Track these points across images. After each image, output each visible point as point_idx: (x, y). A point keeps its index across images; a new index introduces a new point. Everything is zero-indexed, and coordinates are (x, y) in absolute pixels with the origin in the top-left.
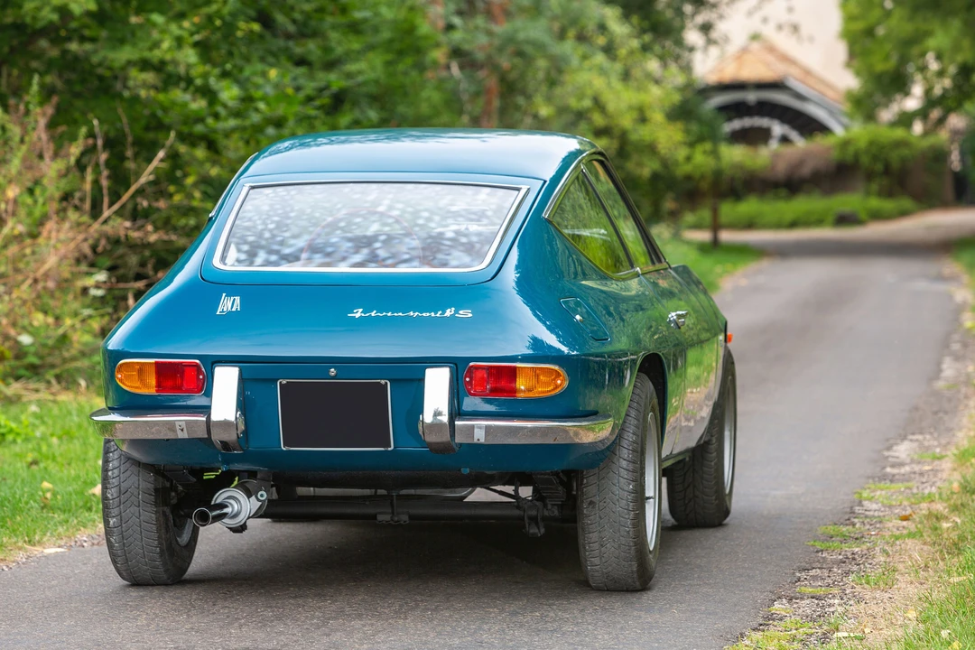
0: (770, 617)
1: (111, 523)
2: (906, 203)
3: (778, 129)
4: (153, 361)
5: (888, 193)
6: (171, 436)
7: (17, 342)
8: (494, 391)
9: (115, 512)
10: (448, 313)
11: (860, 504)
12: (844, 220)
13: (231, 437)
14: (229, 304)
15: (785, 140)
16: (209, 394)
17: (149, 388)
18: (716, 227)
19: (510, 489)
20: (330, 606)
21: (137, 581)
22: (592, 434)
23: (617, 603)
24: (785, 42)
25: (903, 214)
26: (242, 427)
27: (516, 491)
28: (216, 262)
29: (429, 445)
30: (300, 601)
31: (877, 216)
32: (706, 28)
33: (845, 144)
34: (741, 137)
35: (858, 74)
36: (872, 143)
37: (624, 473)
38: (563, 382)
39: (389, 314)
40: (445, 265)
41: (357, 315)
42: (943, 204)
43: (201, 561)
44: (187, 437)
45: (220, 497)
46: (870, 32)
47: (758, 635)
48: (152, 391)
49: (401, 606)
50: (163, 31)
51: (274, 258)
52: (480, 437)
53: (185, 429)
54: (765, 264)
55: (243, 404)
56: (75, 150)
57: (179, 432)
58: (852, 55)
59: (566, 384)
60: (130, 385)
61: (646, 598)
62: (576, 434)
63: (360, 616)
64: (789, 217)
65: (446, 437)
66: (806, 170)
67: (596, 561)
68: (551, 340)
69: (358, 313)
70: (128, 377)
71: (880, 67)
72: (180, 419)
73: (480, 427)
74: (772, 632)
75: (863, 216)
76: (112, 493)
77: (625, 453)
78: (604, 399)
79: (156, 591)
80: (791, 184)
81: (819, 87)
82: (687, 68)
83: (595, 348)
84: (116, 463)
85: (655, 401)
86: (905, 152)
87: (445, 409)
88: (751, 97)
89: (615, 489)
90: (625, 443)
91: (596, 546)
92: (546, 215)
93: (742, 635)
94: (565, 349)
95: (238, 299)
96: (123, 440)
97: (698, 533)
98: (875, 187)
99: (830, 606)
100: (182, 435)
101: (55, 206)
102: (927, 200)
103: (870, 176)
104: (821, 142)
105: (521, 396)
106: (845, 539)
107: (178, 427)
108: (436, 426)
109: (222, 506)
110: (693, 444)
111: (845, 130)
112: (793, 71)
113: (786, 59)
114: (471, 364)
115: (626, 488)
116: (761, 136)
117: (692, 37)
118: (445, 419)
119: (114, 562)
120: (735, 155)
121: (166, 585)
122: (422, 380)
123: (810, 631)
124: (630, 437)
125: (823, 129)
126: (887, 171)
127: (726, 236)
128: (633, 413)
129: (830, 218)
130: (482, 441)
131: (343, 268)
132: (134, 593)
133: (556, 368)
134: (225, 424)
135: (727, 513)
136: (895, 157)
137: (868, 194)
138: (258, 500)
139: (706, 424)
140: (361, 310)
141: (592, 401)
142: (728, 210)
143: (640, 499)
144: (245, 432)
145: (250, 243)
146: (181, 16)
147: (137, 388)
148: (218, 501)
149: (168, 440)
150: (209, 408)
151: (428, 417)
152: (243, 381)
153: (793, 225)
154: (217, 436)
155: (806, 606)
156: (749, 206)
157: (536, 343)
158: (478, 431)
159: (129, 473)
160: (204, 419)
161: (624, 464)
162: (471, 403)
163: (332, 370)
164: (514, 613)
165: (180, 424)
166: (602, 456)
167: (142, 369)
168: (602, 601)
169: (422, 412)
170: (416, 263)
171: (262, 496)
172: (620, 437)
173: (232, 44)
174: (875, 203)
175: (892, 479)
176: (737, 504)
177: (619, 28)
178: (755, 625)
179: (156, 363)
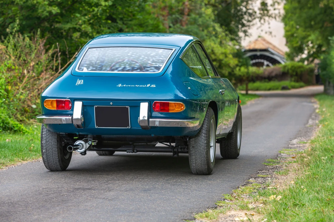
0: (248, 183)
1: (43, 151)
2: (302, 84)
3: (266, 63)
4: (55, 99)
5: (297, 81)
6: (61, 123)
7: (32, 107)
8: (161, 110)
9: (45, 148)
10: (148, 86)
11: (280, 154)
12: (284, 88)
13: (79, 123)
14: (80, 82)
15: (268, 66)
16: (73, 110)
17: (54, 107)
18: (247, 90)
19: (168, 144)
20: (110, 177)
21: (52, 169)
22: (194, 124)
23: (200, 178)
24: (268, 37)
25: (301, 87)
26: (83, 120)
27: (170, 144)
28: (77, 70)
29: (141, 127)
30: (101, 176)
31: (294, 87)
32: (245, 32)
33: (285, 67)
34: (255, 65)
35: (289, 47)
36: (292, 67)
37: (203, 137)
38: (183, 108)
39: (130, 86)
40: (147, 71)
41: (120, 86)
42: (313, 84)
43: (71, 165)
44: (65, 123)
45: (77, 143)
46: (292, 35)
47: (244, 187)
48: (55, 109)
49: (132, 178)
50: (80, 19)
51: (94, 68)
52: (157, 124)
53: (65, 121)
54: (261, 99)
55: (84, 113)
56: (51, 52)
57: (63, 122)
58: (287, 42)
59: (184, 109)
60: (49, 107)
61: (210, 177)
62: (188, 124)
63: (119, 180)
64: (268, 87)
65: (147, 124)
66: (273, 74)
67: (194, 165)
68: (181, 95)
69: (120, 85)
70: (48, 105)
71: (295, 45)
72: (64, 118)
73: (157, 121)
74: (248, 186)
75: (290, 87)
76: (44, 142)
77: (204, 131)
78: (197, 115)
79: (57, 173)
80: (269, 78)
81: (278, 51)
82: (239, 44)
83: (195, 98)
84: (45, 133)
85: (214, 116)
86: (302, 69)
87: (146, 115)
88: (258, 53)
89: (200, 142)
90: (204, 128)
91: (194, 160)
92: (180, 57)
93: (238, 187)
94: (185, 98)
95: (82, 81)
96: (47, 124)
97: (229, 160)
98: (293, 79)
99: (267, 180)
100: (64, 123)
101: (45, 68)
102: (308, 83)
103: (292, 76)
104: (278, 66)
105: (170, 112)
106: (274, 163)
107: (63, 120)
108: (143, 121)
109: (77, 145)
110: (227, 131)
111: (284, 63)
112: (270, 46)
113: (268, 43)
114: (155, 101)
115: (204, 142)
116: (262, 64)
117: (241, 34)
118: (146, 118)
119: (45, 164)
120: (253, 69)
121: (61, 171)
122: (139, 106)
123: (260, 187)
124: (205, 126)
125: (279, 63)
126: (297, 75)
127: (250, 92)
128: (206, 119)
129: (280, 88)
130: (158, 125)
131: (116, 72)
132: (50, 173)
133: (182, 103)
134: (77, 119)
135: (238, 155)
136: (299, 71)
137: (291, 81)
138: (89, 144)
139: (231, 128)
140: (121, 84)
141: (192, 115)
142: (251, 85)
143: (208, 147)
144: (84, 122)
145: (87, 64)
146: (85, 15)
147: (50, 108)
148: (77, 144)
149: (60, 124)
150: (73, 114)
151: (141, 118)
152: (84, 106)
153: (269, 90)
154: (75, 123)
155: (260, 180)
156: (257, 84)
157: (176, 96)
158: (157, 122)
159: (49, 136)
160: (70, 118)
161: (203, 135)
162: (155, 114)
163: (111, 103)
164: (168, 180)
165: (64, 119)
166: (196, 134)
167: (52, 102)
168: (196, 177)
169: (139, 116)
170: (139, 70)
171: (90, 143)
172: (202, 126)
173: (100, 24)
174: (293, 84)
175: (291, 148)
176: (243, 151)
177: (219, 29)
178: (243, 184)
179: (56, 100)
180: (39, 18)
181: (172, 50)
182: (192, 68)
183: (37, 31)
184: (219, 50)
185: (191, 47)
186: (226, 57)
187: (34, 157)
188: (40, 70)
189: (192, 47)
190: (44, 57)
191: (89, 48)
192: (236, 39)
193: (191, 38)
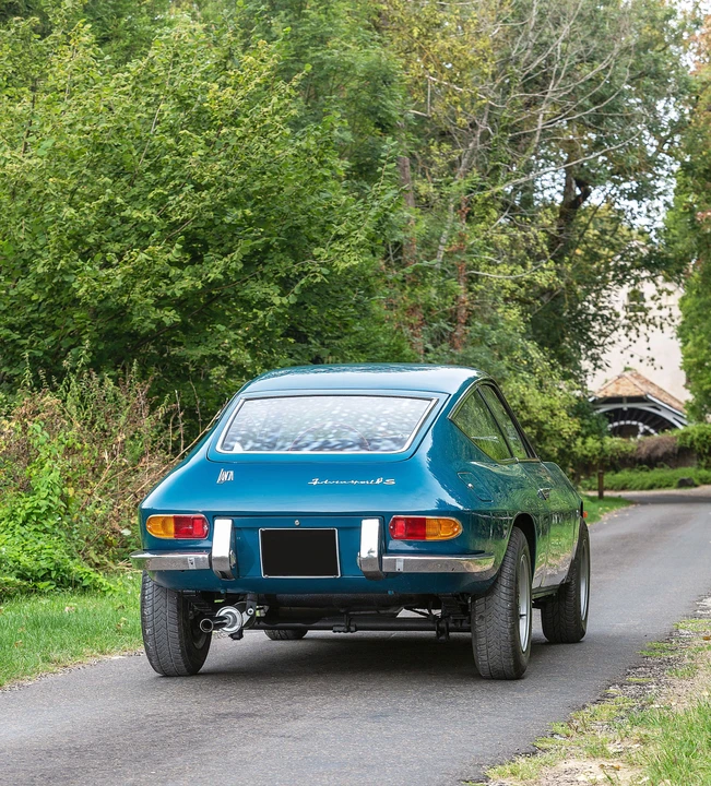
0: (606, 696)
1: (147, 632)
3: (642, 427)
4: (172, 515)
6: (185, 568)
7: (121, 534)
8: (410, 535)
9: (150, 624)
10: (378, 482)
11: (677, 630)
12: (683, 484)
13: (226, 568)
14: (225, 476)
15: (646, 433)
16: (211, 539)
17: (168, 533)
18: (601, 489)
19: (426, 611)
20: (296, 688)
21: (167, 673)
22: (482, 566)
23: (498, 686)
24: (645, 370)
26: (234, 561)
27: (430, 611)
28: (218, 448)
29: (365, 573)
30: (276, 685)
31: (706, 481)
32: (594, 359)
33: (685, 435)
34: (615, 432)
35: (692, 392)
36: (701, 435)
37: (503, 595)
38: (459, 530)
39: (337, 482)
40: (377, 448)
43: (211, 661)
44: (195, 568)
45: (223, 612)
46: (700, 365)
47: (596, 706)
48: (172, 537)
49: (346, 688)
50: (225, 337)
51: (258, 445)
52: (400, 567)
53: (194, 563)
54: (631, 507)
55: (236, 546)
56: (161, 411)
57: (190, 565)
58: (688, 380)
59: (460, 532)
60: (158, 532)
61: (519, 684)
62: (468, 566)
63: (316, 694)
64: (649, 482)
65: (377, 568)
66: (660, 453)
67: (485, 658)
68: (452, 502)
69: (315, 482)
70: (155, 527)
72: (191, 556)
73: (400, 560)
74: (606, 705)
75: (696, 481)
76: (148, 611)
77: (505, 582)
78: (489, 545)
79: (178, 680)
80: (651, 461)
81: (670, 401)
82: (583, 385)
83: (484, 507)
84: (150, 590)
85: (527, 547)
87: (375, 547)
88: (625, 407)
89: (497, 607)
90: (504, 575)
91: (484, 647)
92: (449, 417)
93: (584, 707)
94: (461, 507)
95: (232, 472)
96: (154, 572)
97: (562, 646)
98: (703, 463)
99: (649, 689)
100: (191, 567)
103: (700, 456)
104: (669, 434)
105: (429, 539)
106: (664, 650)
107: (189, 562)
108: (369, 560)
109: (223, 618)
110: (558, 581)
111: (687, 427)
112: (652, 390)
113: (647, 382)
114: (394, 516)
115: (505, 606)
116: (634, 431)
117: (586, 364)
118: (375, 555)
119: (150, 660)
120: (614, 442)
121: (187, 676)
122: (359, 528)
123: (632, 704)
124: (508, 570)
125: (672, 426)
127: (606, 493)
128: (510, 554)
129: (675, 483)
130: (402, 570)
131: (306, 451)
132: (163, 681)
133: (454, 519)
134: (221, 559)
135: (583, 633)
137: (700, 467)
138: (248, 614)
139: (566, 574)
140: (317, 479)
141: (478, 545)
142: (609, 478)
143: (516, 616)
144: (237, 565)
145: (242, 436)
146: (238, 327)
147: (161, 534)
148: (221, 614)
149: (183, 571)
150: (211, 548)
151: (364, 554)
152: (235, 529)
153: (651, 487)
154: (217, 567)
155: (632, 690)
156: (624, 475)
157: (441, 503)
158: (400, 563)
159: (159, 597)
160: (206, 556)
161: (504, 589)
162: (394, 544)
163: (297, 521)
164: (425, 692)
165: (193, 560)
166: (487, 587)
167: (164, 521)
168: (488, 685)
169: (359, 550)
170: (357, 448)
171: (251, 611)
172: (501, 570)
173: (271, 347)
174: (704, 473)
175: (701, 617)
176: (593, 626)
178: (594, 700)
179: (174, 517)
180: (134, 335)
181: (431, 400)
182: (476, 440)
183: (131, 365)
184: (536, 401)
185: (474, 394)
186: (553, 415)
187: (126, 645)
188: (138, 451)
189: (476, 393)
190: (146, 422)
191: (247, 400)
192: (574, 375)
193: (472, 373)
